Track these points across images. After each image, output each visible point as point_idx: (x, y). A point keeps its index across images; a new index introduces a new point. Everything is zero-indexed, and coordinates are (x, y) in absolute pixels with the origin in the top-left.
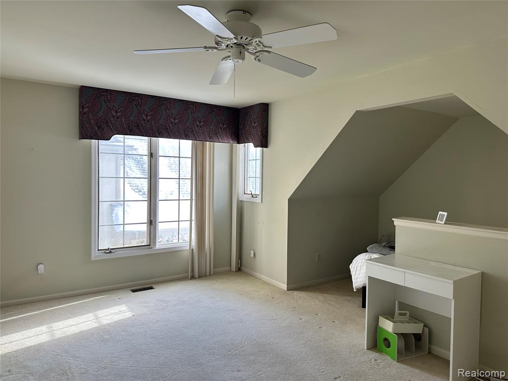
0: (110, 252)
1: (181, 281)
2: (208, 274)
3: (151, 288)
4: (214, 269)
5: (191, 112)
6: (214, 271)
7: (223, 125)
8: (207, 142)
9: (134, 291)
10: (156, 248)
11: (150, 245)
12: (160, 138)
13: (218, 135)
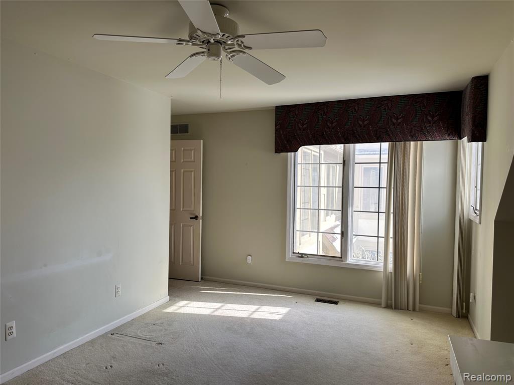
0: (302, 257)
1: (372, 306)
2: (411, 307)
3: (336, 303)
4: (420, 303)
5: (385, 109)
6: (420, 307)
7: (433, 117)
8: (411, 142)
9: (318, 300)
10: (348, 262)
11: (341, 258)
12: (356, 144)
13: (425, 131)
